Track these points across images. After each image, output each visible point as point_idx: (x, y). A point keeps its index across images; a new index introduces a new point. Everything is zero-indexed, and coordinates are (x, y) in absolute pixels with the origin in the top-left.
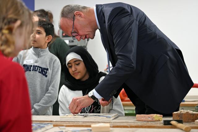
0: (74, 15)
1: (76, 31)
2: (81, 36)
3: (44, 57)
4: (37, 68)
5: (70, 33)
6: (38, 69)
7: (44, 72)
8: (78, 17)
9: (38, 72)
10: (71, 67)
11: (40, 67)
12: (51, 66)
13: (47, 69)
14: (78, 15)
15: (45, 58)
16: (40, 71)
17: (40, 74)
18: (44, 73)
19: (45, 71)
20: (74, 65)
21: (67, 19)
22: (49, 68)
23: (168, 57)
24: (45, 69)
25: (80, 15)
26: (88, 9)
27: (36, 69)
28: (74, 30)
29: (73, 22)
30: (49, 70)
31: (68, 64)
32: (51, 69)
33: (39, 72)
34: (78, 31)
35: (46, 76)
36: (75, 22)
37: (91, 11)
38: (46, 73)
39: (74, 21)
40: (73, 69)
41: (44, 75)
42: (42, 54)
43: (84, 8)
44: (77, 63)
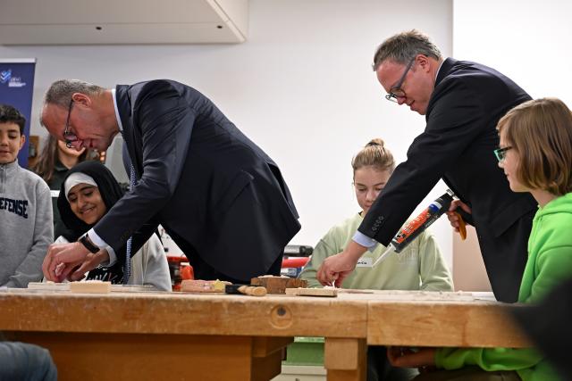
0: (72, 100)
1: (73, 131)
2: (83, 140)
3: (13, 178)
4: (4, 202)
5: (60, 134)
6: (6, 204)
7: (20, 208)
8: (79, 105)
9: (7, 211)
10: (74, 200)
11: (10, 200)
12: (32, 194)
13: (25, 203)
14: (80, 100)
15: (15, 180)
16: (11, 207)
17: (12, 213)
18: (19, 210)
19: (21, 205)
20: (82, 197)
21: (55, 107)
22: (27, 199)
23: (252, 177)
24: (20, 202)
25: (83, 101)
26: (102, 91)
27: (3, 205)
28: (70, 128)
29: (67, 113)
30: (29, 203)
31: (70, 194)
32: (32, 202)
33: (10, 210)
34: (76, 131)
35: (26, 216)
36: (72, 113)
37: (107, 96)
38: (25, 209)
39: (70, 111)
40: (80, 204)
41: (20, 214)
42: (7, 174)
43: (94, 88)
44: (87, 191)
